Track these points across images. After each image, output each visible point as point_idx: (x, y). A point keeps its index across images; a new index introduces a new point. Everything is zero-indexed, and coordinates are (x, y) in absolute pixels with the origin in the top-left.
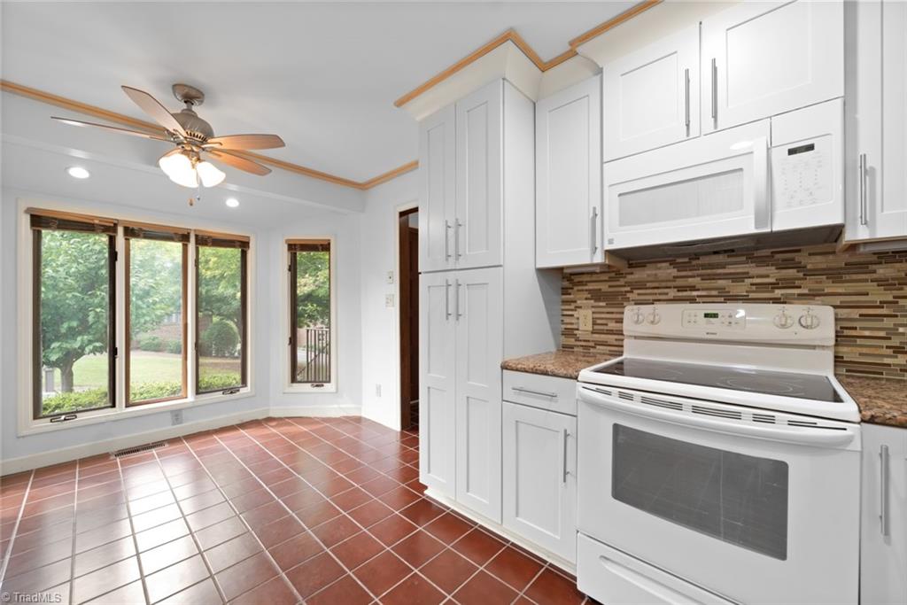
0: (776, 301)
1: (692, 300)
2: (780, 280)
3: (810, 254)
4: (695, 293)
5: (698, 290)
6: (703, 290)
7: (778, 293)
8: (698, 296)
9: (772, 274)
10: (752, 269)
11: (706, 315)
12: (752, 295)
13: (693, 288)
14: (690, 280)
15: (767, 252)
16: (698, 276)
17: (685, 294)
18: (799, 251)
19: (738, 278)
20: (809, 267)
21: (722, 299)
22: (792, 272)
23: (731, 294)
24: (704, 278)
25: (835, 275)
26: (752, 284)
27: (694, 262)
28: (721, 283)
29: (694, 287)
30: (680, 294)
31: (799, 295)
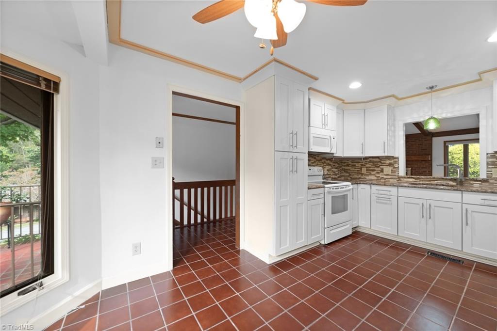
12: (311, 165)
20: (317, 159)
25: (319, 161)
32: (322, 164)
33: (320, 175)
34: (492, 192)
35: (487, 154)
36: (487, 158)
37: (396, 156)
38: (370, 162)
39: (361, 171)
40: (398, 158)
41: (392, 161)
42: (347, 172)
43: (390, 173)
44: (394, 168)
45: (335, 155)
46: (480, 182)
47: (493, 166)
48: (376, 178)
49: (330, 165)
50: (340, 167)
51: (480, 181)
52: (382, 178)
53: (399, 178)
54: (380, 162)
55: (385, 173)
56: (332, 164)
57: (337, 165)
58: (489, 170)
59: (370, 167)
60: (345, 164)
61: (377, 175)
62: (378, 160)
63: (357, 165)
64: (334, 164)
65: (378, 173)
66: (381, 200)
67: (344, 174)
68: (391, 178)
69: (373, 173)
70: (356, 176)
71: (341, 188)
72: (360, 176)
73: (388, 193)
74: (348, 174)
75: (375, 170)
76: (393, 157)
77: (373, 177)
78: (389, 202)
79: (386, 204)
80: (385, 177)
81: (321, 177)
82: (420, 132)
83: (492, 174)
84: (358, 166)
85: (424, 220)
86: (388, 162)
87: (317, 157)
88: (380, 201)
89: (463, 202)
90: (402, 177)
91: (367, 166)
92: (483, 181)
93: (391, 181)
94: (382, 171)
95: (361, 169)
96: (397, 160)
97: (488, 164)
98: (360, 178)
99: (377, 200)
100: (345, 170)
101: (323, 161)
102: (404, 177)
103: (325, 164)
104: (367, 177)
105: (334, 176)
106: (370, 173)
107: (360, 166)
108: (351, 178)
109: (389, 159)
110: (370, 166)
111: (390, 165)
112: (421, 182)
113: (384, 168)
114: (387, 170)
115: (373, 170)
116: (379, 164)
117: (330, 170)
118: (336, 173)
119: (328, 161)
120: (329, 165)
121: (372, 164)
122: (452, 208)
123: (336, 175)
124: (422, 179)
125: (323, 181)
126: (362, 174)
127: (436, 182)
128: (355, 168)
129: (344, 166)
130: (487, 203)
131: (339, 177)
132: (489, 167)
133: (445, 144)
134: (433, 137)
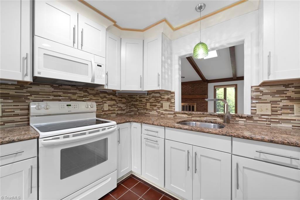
0: (83, 101)
1: (60, 100)
3: (90, 90)
4: (61, 98)
5: (62, 97)
6: (64, 97)
7: (84, 99)
8: (62, 99)
9: (83, 94)
10: (78, 92)
11: (67, 105)
12: (78, 99)
13: (60, 96)
14: (59, 93)
15: (81, 87)
16: (62, 92)
17: (57, 98)
18: (88, 88)
19: (74, 94)
20: (90, 93)
21: (69, 100)
22: (86, 94)
23: (72, 98)
24: (64, 93)
25: (94, 95)
26: (78, 96)
27: (60, 87)
28: (69, 95)
29: (60, 95)
30: (55, 98)
31: (88, 100)
32: (99, 98)
33: (92, 112)
34: (271, 142)
35: (252, 87)
36: (252, 91)
37: (172, 91)
38: (153, 97)
39: (146, 106)
40: (174, 93)
41: (169, 96)
42: (136, 107)
43: (168, 109)
44: (171, 103)
45: (106, 87)
46: (245, 120)
47: (257, 101)
48: (156, 113)
49: (114, 100)
50: (130, 102)
51: (245, 118)
52: (162, 114)
53: (175, 113)
54: (160, 97)
55: (164, 108)
56: (116, 99)
57: (124, 100)
58: (254, 105)
59: (153, 103)
60: (135, 100)
61: (158, 111)
62: (158, 95)
63: (143, 101)
64: (120, 99)
65: (159, 108)
67: (134, 109)
68: (169, 114)
69: (155, 108)
70: (142, 111)
71: (108, 128)
72: (145, 111)
74: (136, 109)
75: (157, 105)
76: (170, 92)
77: (154, 113)
78: (156, 145)
79: (154, 147)
80: (164, 112)
81: (95, 114)
82: (201, 79)
83: (256, 110)
84: (144, 102)
85: (189, 173)
86: (166, 97)
87: (88, 90)
88: (149, 143)
89: (233, 153)
91: (151, 101)
92: (249, 118)
93: (169, 116)
94: (162, 107)
95: (146, 104)
96: (173, 95)
97: (252, 98)
98: (146, 113)
99: (147, 143)
100: (134, 105)
101: (101, 95)
102: (179, 113)
103: (105, 99)
104: (150, 113)
105: (119, 112)
106: (153, 108)
107: (145, 101)
108: (139, 113)
109: (167, 94)
110: (153, 101)
111: (168, 100)
112: (193, 118)
113: (163, 103)
114: (166, 105)
115: (155, 106)
116: (160, 99)
117: (114, 105)
118: (123, 108)
119: (111, 96)
120: (112, 100)
121: (154, 99)
122: (220, 160)
123: (124, 110)
124: (193, 115)
125: (95, 118)
126: (147, 110)
127: (205, 118)
128: (142, 104)
129: (134, 101)
130: (263, 156)
131: (127, 113)
132: (254, 101)
133: (214, 88)
134: (208, 83)
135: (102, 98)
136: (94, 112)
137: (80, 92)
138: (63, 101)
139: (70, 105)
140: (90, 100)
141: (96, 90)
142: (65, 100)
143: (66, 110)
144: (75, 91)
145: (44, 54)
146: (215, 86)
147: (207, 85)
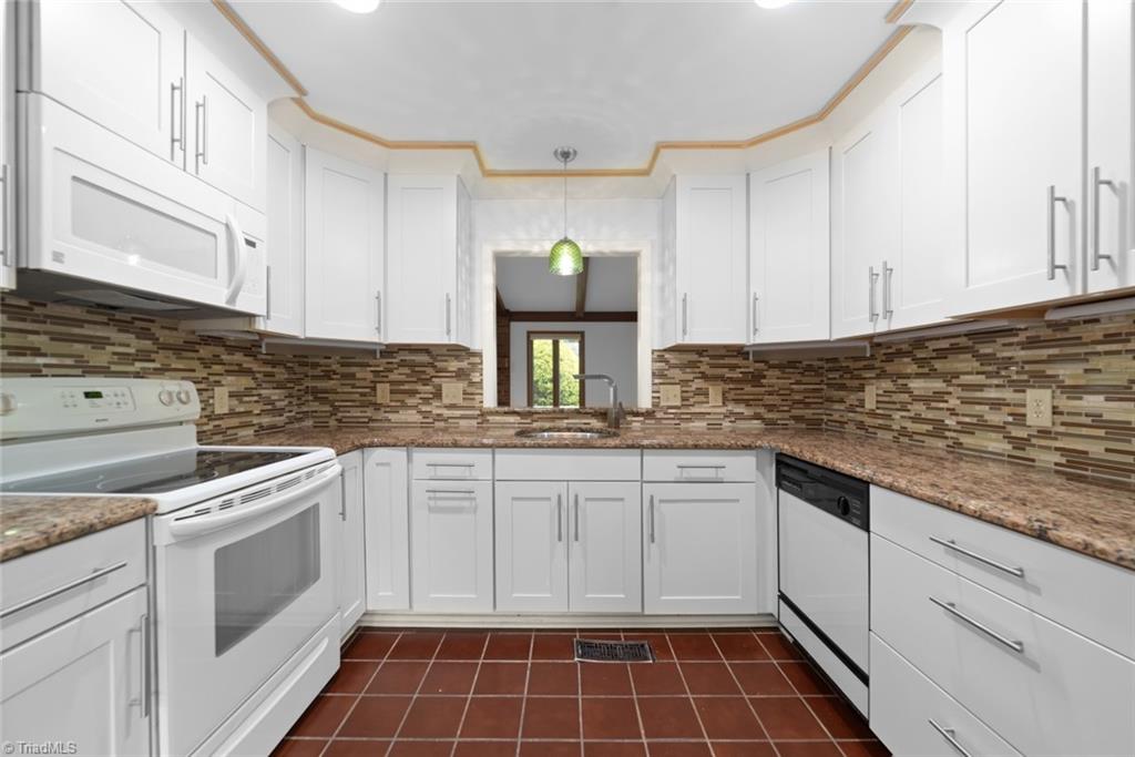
0: (137, 375)
1: (36, 372)
2: (142, 351)
3: (163, 327)
4: (40, 361)
5: (45, 355)
6: (53, 355)
7: (138, 365)
8: (46, 365)
9: (134, 344)
10: (111, 333)
11: (87, 395)
12: (113, 368)
13: (37, 352)
14: (31, 338)
15: (128, 317)
16: (46, 333)
17: (22, 360)
18: (152, 321)
19: (100, 343)
20: (161, 340)
21: (79, 371)
22: (147, 344)
23: (91, 364)
24: (55, 338)
25: (178, 350)
26: (114, 354)
27: (38, 310)
28: (78, 348)
29: (39, 349)
30: (14, 360)
31: (155, 369)
32: (196, 364)
33: (181, 423)
35: (653, 351)
36: (654, 361)
37: (475, 347)
38: (403, 364)
39: (375, 396)
40: (479, 355)
41: (464, 364)
42: (324, 401)
43: (459, 401)
44: (472, 384)
46: (641, 419)
47: (661, 381)
48: (418, 418)
49: (249, 372)
50: (298, 381)
51: (641, 414)
52: (439, 417)
53: (484, 414)
54: (432, 365)
55: (446, 401)
56: (255, 367)
57: (281, 374)
58: (656, 388)
59: (402, 383)
60: (318, 372)
61: (424, 408)
62: (425, 358)
63: (358, 376)
64: (269, 369)
65: (426, 401)
66: (441, 499)
67: (315, 406)
68: (462, 417)
69: (411, 401)
70: (356, 413)
72: (370, 412)
73: (465, 472)
74: (328, 408)
75: (417, 392)
76: (466, 350)
77: (411, 416)
78: (466, 504)
79: (459, 510)
80: (446, 413)
81: (193, 429)
83: (659, 398)
84: (365, 379)
85: (561, 546)
86: (454, 365)
87: (155, 329)
88: (440, 503)
89: (645, 479)
90: (492, 413)
91: (393, 377)
92: (649, 414)
93: (463, 423)
94: (438, 395)
95: (374, 389)
96: (477, 360)
97: (653, 374)
98: (371, 420)
99: (432, 503)
100: (315, 392)
101: (205, 352)
102: (497, 413)
103: (217, 368)
104: (391, 416)
105: (266, 420)
106: (403, 401)
107: (370, 376)
108: (339, 421)
109: (457, 358)
110: (403, 378)
111: (461, 374)
112: (535, 425)
113: (444, 386)
114: (452, 390)
115: (413, 393)
116: (430, 371)
117: (248, 392)
118: (279, 404)
119: (238, 357)
120: (242, 371)
121: (407, 370)
122: (622, 499)
123: (280, 412)
124: (536, 416)
125: (196, 446)
126: (377, 407)
127: (566, 421)
128: (354, 386)
129: (315, 377)
131: (291, 421)
132: (657, 381)
133: (528, 337)
134: (510, 320)
135: (206, 364)
136: (188, 422)
137: (124, 337)
138: (53, 376)
139: (98, 395)
140: (161, 371)
141: (183, 331)
142: (59, 371)
143: (88, 414)
144: (100, 332)
145: (75, 178)
146: (529, 333)
147: (508, 326)
